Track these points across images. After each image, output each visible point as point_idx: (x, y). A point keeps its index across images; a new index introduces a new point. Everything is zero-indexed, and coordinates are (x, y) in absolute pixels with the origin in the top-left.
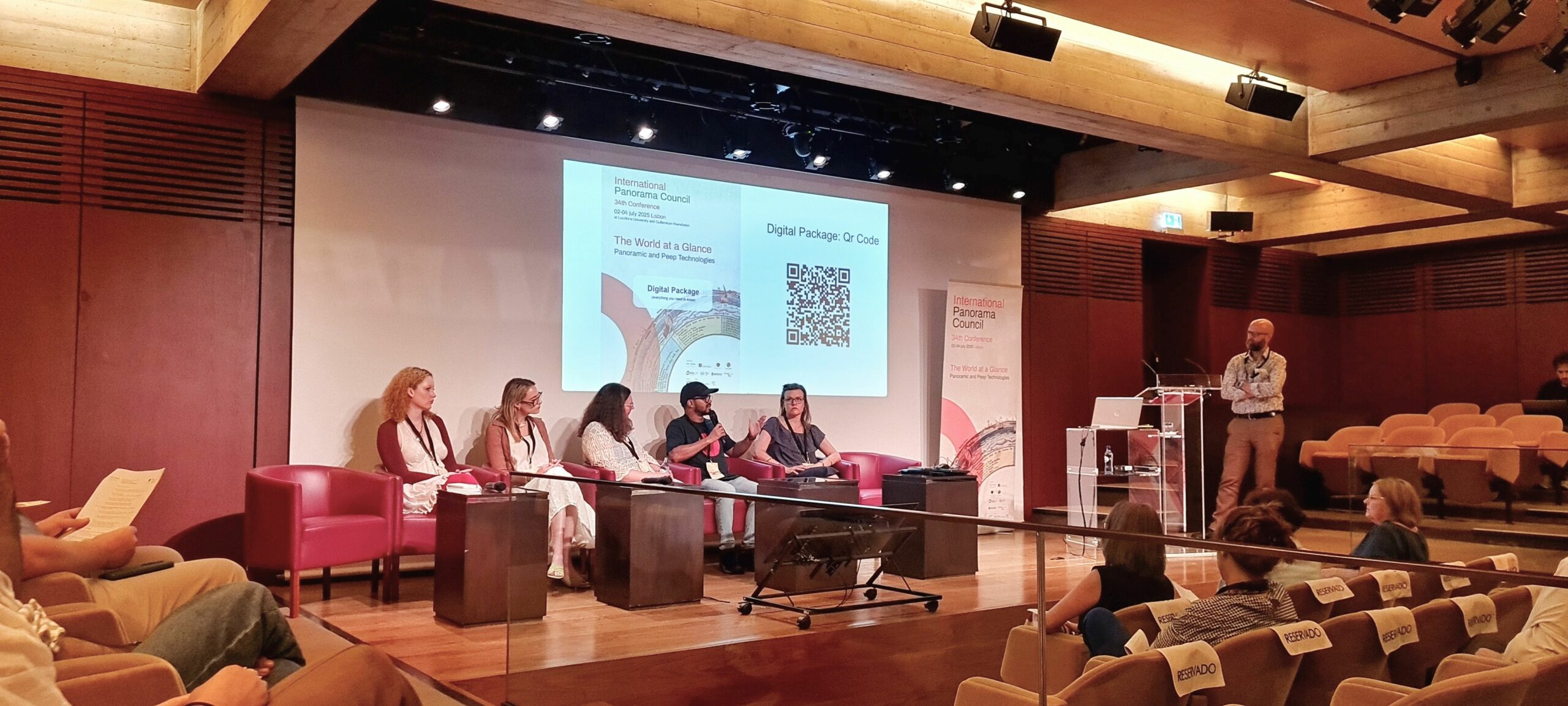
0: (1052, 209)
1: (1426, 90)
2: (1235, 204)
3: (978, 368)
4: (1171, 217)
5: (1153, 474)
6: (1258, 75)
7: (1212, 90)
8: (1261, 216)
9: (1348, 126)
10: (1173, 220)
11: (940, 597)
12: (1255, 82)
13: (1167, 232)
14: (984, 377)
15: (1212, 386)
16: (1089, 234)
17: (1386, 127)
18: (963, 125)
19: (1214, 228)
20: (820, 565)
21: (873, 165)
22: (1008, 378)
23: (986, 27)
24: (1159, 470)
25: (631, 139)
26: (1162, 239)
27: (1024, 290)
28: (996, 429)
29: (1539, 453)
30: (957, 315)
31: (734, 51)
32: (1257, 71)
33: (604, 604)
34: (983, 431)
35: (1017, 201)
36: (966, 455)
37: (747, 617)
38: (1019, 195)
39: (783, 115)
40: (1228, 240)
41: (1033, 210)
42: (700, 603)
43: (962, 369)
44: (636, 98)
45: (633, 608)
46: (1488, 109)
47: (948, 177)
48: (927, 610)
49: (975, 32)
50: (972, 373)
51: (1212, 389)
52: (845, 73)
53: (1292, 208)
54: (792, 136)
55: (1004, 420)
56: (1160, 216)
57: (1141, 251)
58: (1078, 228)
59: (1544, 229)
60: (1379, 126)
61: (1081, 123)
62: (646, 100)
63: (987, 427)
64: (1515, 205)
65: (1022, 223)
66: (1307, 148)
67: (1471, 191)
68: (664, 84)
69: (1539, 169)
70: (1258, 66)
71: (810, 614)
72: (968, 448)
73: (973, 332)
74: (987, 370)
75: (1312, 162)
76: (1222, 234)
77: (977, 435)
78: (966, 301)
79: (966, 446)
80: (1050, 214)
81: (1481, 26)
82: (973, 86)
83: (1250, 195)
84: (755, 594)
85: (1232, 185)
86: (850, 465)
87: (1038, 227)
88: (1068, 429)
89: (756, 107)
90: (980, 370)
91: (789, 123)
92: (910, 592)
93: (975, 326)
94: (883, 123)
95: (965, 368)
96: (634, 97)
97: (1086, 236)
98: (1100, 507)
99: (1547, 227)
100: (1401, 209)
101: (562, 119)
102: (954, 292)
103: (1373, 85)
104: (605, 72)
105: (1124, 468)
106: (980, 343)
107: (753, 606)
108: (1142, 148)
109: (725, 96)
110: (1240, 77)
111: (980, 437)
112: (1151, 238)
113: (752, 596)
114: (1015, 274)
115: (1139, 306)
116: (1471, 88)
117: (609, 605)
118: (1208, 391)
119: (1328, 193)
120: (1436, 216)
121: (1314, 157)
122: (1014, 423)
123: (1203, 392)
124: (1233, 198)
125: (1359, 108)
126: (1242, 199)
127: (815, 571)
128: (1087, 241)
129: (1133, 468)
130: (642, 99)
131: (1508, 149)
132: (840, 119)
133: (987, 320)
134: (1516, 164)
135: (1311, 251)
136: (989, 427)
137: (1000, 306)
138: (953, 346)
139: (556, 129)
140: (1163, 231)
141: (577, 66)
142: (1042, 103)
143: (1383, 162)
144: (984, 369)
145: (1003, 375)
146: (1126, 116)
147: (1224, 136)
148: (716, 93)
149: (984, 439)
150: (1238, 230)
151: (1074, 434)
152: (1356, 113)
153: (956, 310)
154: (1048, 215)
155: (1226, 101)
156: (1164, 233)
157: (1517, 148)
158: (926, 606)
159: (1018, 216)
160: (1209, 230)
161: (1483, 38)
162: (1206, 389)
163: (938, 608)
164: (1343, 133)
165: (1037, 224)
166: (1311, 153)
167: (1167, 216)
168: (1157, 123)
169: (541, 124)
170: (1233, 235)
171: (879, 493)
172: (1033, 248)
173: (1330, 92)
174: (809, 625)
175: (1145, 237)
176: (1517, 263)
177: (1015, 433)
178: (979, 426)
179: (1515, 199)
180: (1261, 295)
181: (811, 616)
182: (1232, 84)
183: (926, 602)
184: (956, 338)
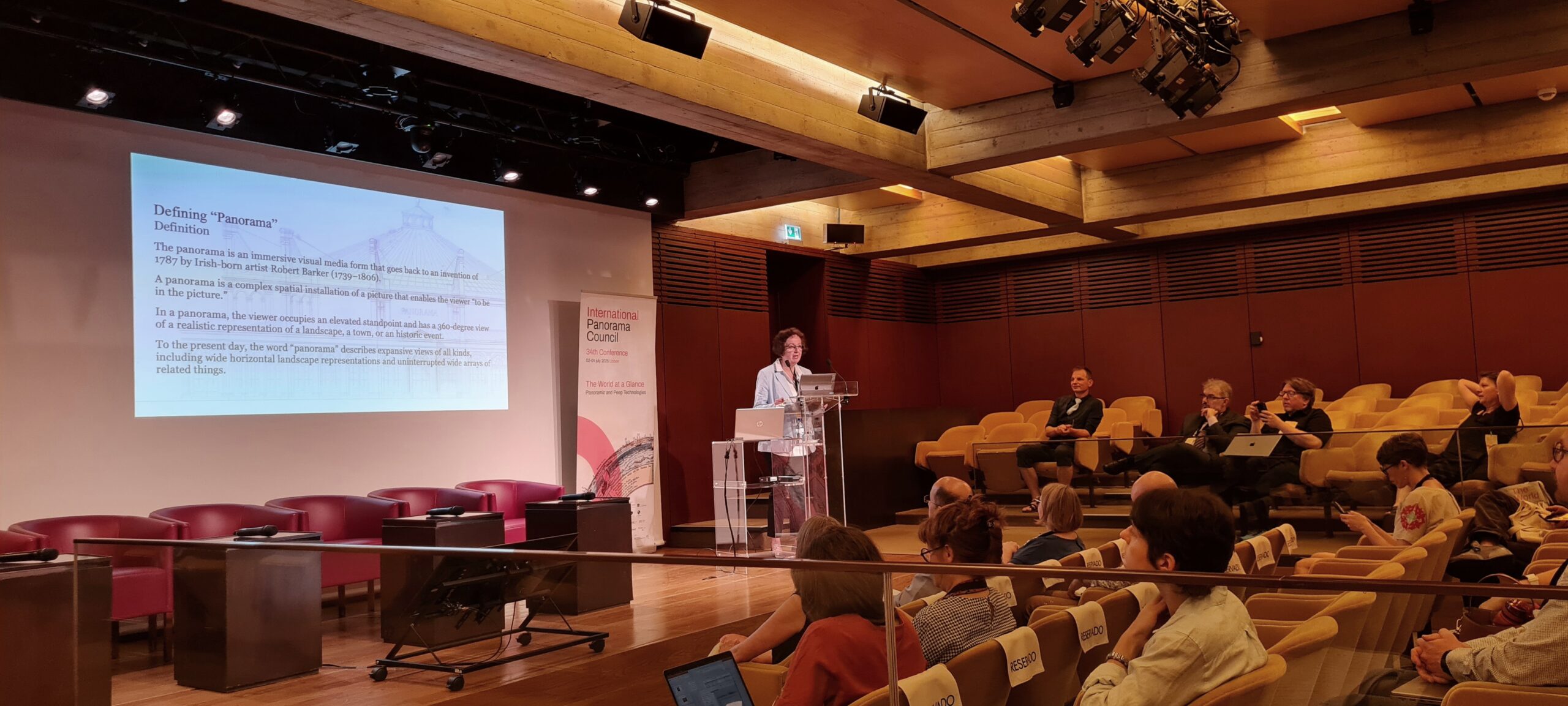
0: (683, 217)
1: (1027, 111)
2: (848, 217)
3: (614, 384)
4: (793, 229)
5: (799, 484)
6: (885, 88)
7: (844, 101)
8: (871, 228)
9: (961, 142)
10: (793, 232)
11: (607, 635)
12: (882, 94)
13: (789, 244)
14: (620, 393)
15: (849, 393)
16: (717, 244)
17: (995, 144)
18: (601, 125)
19: (830, 240)
20: (467, 613)
21: (499, 166)
22: (644, 393)
23: (635, 18)
24: (804, 479)
25: (207, 124)
26: (784, 250)
27: (658, 302)
28: (634, 446)
29: (1111, 442)
30: (591, 328)
31: (349, 21)
32: (884, 84)
33: (189, 689)
34: (621, 449)
35: (650, 209)
36: (604, 476)
37: (381, 684)
38: (652, 202)
39: (397, 106)
40: (842, 251)
41: (661, 219)
42: (318, 673)
43: (597, 385)
44: (211, 75)
45: (232, 690)
46: (1080, 130)
47: (579, 181)
48: (592, 650)
49: (624, 22)
50: (608, 389)
51: (848, 395)
52: (481, 56)
53: (898, 222)
54: (408, 129)
55: (642, 436)
56: (782, 228)
57: (765, 262)
58: (706, 238)
59: (1102, 243)
60: (987, 143)
61: (724, 126)
62: (225, 79)
63: (625, 444)
64: (1086, 221)
65: (652, 232)
66: (925, 162)
67: (1054, 208)
68: (246, 60)
69: (1103, 189)
70: (885, 79)
71: (465, 671)
72: (606, 468)
73: (607, 345)
74: (623, 385)
75: (929, 175)
76: (837, 245)
77: (615, 454)
78: (601, 313)
79: (604, 466)
80: (679, 224)
81: (1100, 46)
82: (620, 81)
83: (860, 209)
84: (391, 655)
85: (844, 199)
86: (484, 494)
87: (668, 236)
88: (713, 443)
89: (369, 92)
90: (617, 385)
91: (402, 115)
92: (570, 632)
93: (610, 339)
94: (508, 121)
95: (601, 384)
96: (208, 74)
97: (715, 247)
98: (750, 520)
99: (1105, 241)
100: (992, 223)
101: (113, 95)
102: (588, 303)
103: (982, 105)
104: (171, 42)
105: (769, 479)
106: (616, 357)
107: (388, 669)
108: (778, 156)
109: (324, 81)
110: (871, 90)
111: (618, 456)
112: (774, 249)
113: (387, 658)
114: (646, 285)
115: (766, 315)
116: (1065, 110)
117: (197, 688)
118: (845, 398)
119: (929, 208)
120: (1022, 230)
121: (931, 171)
122: (652, 439)
123: (841, 399)
124: (845, 211)
125: (970, 126)
126: (853, 213)
127: (463, 620)
128: (715, 252)
129: (778, 478)
130: (220, 77)
131: (1079, 170)
132: (460, 114)
133: (622, 333)
134: (1085, 184)
135: (911, 263)
136: (627, 445)
137: (635, 317)
138: (588, 360)
139: (104, 106)
140: (784, 243)
141: (131, 32)
142: (689, 104)
143: (987, 178)
144: (620, 384)
145: (640, 389)
146: (769, 122)
147: (856, 147)
148: (314, 76)
149: (622, 457)
150: (851, 242)
151: (718, 447)
152: (968, 131)
153: (590, 322)
154: (677, 225)
155: (859, 112)
156: (786, 244)
157: (1085, 170)
158: (591, 646)
159: (648, 225)
160: (826, 242)
161: (1102, 58)
162: (843, 395)
163: (605, 648)
164: (957, 149)
165: (666, 233)
166: (929, 167)
167: (788, 228)
168: (797, 130)
169: (83, 98)
170: (846, 247)
171: (522, 523)
172: (663, 258)
173: (945, 109)
174: (462, 686)
175: (768, 248)
176: (1079, 273)
177: (653, 449)
178: (617, 444)
179: (1085, 216)
180: (871, 305)
181: (465, 676)
182: (864, 96)
183: (591, 643)
184: (590, 352)
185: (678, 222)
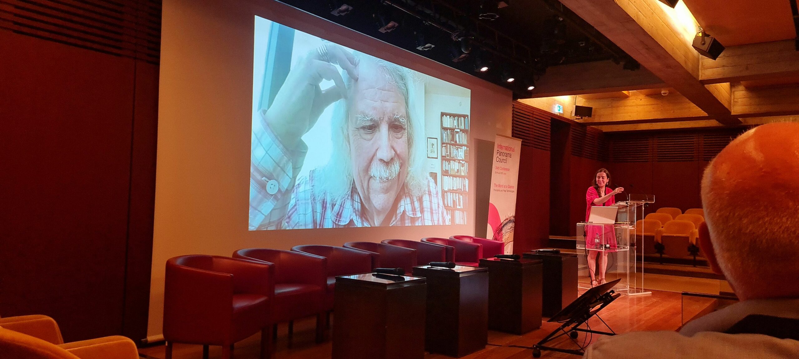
2: (580, 102)
3: (504, 186)
8: (597, 109)
9: (723, 66)
10: (560, 109)
13: (558, 115)
14: (505, 191)
21: (478, 63)
22: (513, 192)
26: (557, 118)
28: (508, 221)
30: (498, 155)
34: (503, 222)
36: (496, 235)
38: (531, 88)
40: (579, 121)
43: (498, 186)
50: (501, 189)
54: (460, 39)
55: (510, 216)
56: (555, 106)
57: (550, 124)
63: (505, 219)
64: (732, 114)
65: (512, 104)
66: (698, 76)
67: (725, 105)
69: (745, 97)
73: (503, 165)
74: (507, 187)
76: (579, 118)
77: (501, 224)
78: (502, 147)
79: (497, 230)
93: (504, 161)
97: (533, 114)
100: (673, 111)
102: (497, 142)
106: (504, 172)
112: (554, 117)
115: (549, 153)
119: (633, 101)
121: (700, 81)
122: (513, 217)
131: (731, 85)
133: (508, 159)
134: (734, 93)
138: (496, 172)
140: (556, 114)
145: (512, 189)
149: (503, 226)
150: (586, 116)
151: (580, 226)
152: (729, 60)
153: (498, 152)
156: (557, 115)
157: (735, 86)
159: (511, 100)
160: (574, 115)
162: (645, 202)
164: (720, 70)
165: (516, 105)
167: (558, 107)
170: (582, 118)
172: (516, 119)
175: (551, 116)
177: (513, 223)
178: (502, 219)
179: (732, 111)
184: (497, 168)
185: (519, 99)
